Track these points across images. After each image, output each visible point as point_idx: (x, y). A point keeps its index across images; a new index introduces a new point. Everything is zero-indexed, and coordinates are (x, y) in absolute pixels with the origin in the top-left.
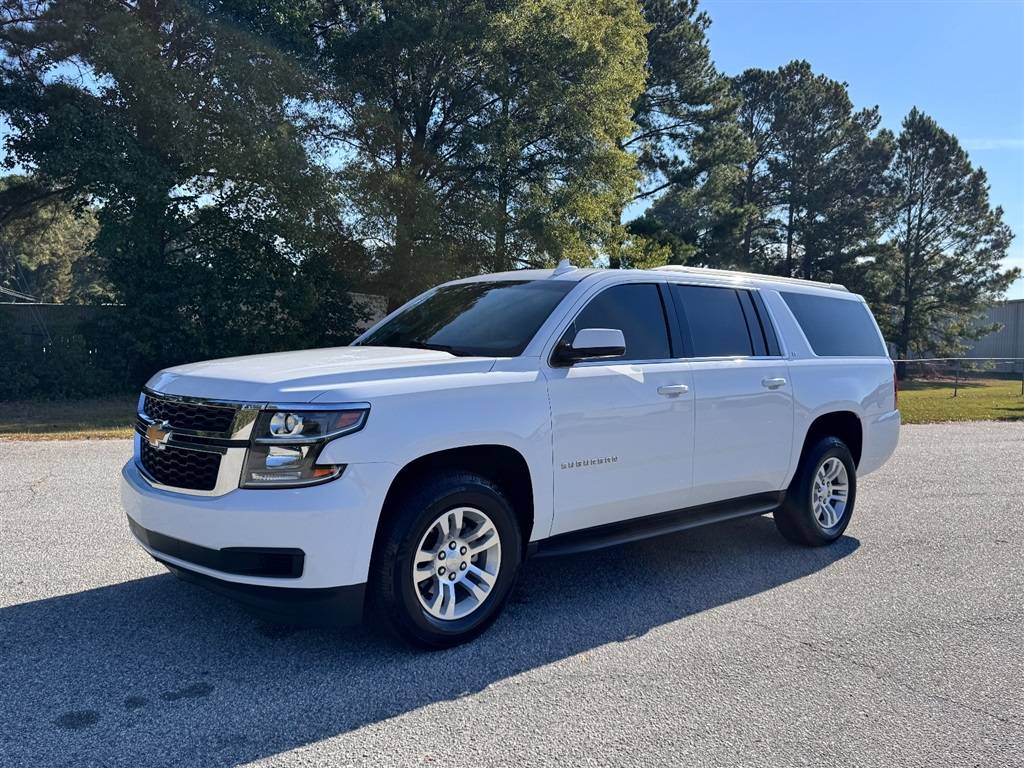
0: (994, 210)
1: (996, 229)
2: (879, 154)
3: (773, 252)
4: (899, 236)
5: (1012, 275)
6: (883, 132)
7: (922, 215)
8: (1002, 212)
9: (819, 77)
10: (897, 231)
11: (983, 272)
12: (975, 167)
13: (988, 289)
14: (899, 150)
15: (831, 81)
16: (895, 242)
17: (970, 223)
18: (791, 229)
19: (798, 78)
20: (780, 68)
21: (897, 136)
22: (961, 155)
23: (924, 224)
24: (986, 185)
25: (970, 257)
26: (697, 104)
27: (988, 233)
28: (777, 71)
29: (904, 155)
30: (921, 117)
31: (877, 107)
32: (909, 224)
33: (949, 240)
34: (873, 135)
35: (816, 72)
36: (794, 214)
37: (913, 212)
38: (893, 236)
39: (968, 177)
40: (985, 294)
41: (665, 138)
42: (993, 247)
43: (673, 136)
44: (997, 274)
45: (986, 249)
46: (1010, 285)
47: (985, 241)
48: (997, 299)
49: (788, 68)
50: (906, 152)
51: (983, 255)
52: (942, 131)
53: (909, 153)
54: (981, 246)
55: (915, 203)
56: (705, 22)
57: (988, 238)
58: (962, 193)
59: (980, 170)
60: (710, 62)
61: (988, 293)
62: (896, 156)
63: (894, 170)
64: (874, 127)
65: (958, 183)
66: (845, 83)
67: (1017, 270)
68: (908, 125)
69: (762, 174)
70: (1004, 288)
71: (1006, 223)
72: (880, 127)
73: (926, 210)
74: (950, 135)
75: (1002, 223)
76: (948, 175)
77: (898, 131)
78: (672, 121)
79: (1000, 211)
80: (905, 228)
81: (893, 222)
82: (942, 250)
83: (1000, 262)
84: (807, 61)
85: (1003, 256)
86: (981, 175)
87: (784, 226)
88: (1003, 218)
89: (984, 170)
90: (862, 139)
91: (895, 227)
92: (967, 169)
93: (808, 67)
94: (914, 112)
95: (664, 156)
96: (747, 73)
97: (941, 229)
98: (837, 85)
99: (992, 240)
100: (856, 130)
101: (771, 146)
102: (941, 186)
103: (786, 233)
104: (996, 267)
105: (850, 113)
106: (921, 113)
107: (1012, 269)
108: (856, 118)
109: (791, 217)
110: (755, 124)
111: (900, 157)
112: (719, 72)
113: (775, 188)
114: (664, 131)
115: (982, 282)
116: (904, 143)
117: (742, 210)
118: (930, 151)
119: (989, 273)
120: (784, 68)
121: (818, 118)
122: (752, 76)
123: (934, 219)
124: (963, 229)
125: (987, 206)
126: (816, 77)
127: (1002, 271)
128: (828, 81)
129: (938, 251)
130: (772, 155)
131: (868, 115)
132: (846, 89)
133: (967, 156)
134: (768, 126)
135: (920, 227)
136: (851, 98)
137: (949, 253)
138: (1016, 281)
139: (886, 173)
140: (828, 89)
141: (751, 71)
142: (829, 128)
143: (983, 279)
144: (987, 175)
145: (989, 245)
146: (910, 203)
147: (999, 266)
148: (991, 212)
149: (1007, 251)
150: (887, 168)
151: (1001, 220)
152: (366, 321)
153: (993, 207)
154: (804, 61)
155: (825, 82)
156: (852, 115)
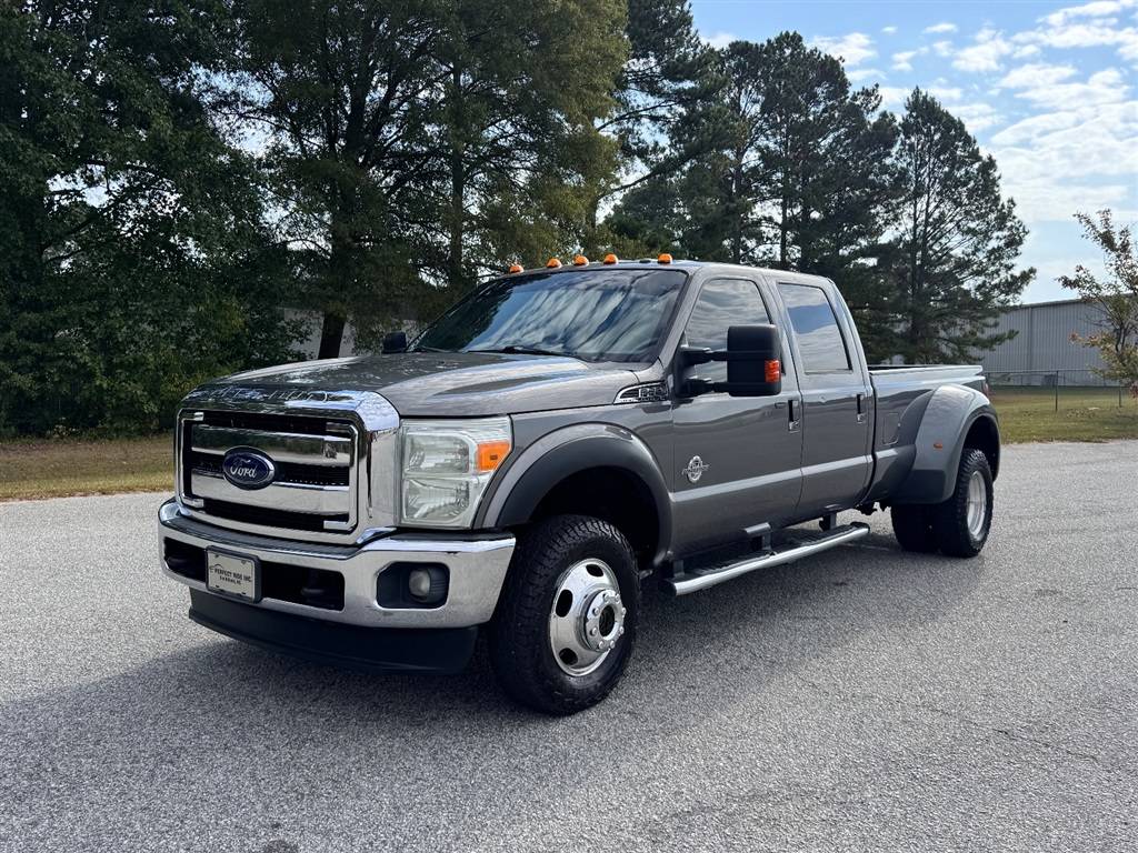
0: (1006, 203)
1: (1009, 224)
2: (884, 133)
3: (765, 254)
4: (904, 235)
5: (1026, 277)
6: (884, 115)
7: (930, 209)
8: (1014, 205)
9: (812, 52)
10: (902, 229)
11: (997, 272)
12: (984, 154)
13: (1002, 292)
14: (902, 136)
15: (826, 56)
16: (899, 240)
17: (981, 217)
18: (784, 227)
19: (788, 51)
20: (769, 41)
21: (899, 119)
22: (968, 141)
23: (931, 220)
24: (996, 174)
25: (981, 256)
26: (681, 80)
27: (1000, 229)
28: (766, 44)
29: (908, 141)
30: (925, 98)
32: (916, 220)
33: (959, 237)
34: (873, 118)
35: (808, 46)
36: (788, 211)
37: (919, 206)
38: (898, 234)
39: (976, 166)
40: (999, 298)
41: (644, 120)
42: (1008, 245)
43: (654, 119)
44: (1012, 276)
45: (999, 248)
46: (1025, 287)
47: (998, 238)
48: (1012, 304)
49: (778, 40)
50: (909, 138)
51: (995, 254)
52: (947, 115)
53: (913, 139)
54: (993, 244)
55: (921, 195)
57: (1000, 234)
58: (972, 183)
59: (990, 158)
60: (693, 30)
61: (1002, 297)
62: (899, 142)
63: (897, 159)
64: (874, 108)
65: (967, 172)
66: (841, 58)
67: (1032, 271)
68: (911, 107)
69: (752, 164)
70: (1017, 290)
71: (1019, 218)
72: (881, 109)
73: (933, 205)
74: (956, 118)
75: (1014, 217)
76: (955, 163)
77: (900, 114)
78: (652, 101)
79: (1012, 204)
80: (911, 225)
81: (897, 218)
82: (952, 249)
83: (1013, 261)
84: (799, 33)
85: (1017, 254)
86: (990, 164)
87: (776, 224)
88: (1015, 212)
89: (994, 158)
90: (863, 123)
91: (900, 224)
92: (975, 156)
93: (800, 39)
94: (917, 93)
95: (643, 142)
96: (733, 45)
97: (950, 225)
98: (834, 62)
99: (1004, 237)
100: (854, 113)
101: (761, 130)
102: (949, 176)
103: (779, 232)
104: (1009, 268)
105: (848, 92)
106: (924, 94)
107: (1026, 270)
108: (855, 98)
109: (784, 213)
110: (743, 105)
111: (903, 143)
112: (704, 43)
113: (766, 180)
114: (644, 113)
115: (996, 285)
116: (908, 128)
118: (936, 137)
119: (1003, 274)
120: (773, 40)
121: (813, 98)
122: (739, 49)
123: (942, 214)
124: (972, 225)
125: (998, 198)
126: (808, 51)
127: (1017, 272)
128: (822, 56)
129: (946, 251)
130: (762, 142)
131: (868, 95)
132: (842, 65)
133: (975, 142)
134: (757, 108)
135: (927, 224)
136: (849, 76)
137: (957, 252)
138: (1031, 283)
139: (888, 161)
140: (823, 64)
141: (737, 43)
142: (824, 111)
143: (996, 281)
144: (997, 163)
145: (1002, 243)
146: (917, 194)
147: (1012, 266)
148: (1003, 205)
149: (1020, 249)
150: (889, 155)
151: (1014, 214)
152: (301, 342)
153: (1004, 200)
154: (795, 33)
155: (819, 56)
156: (850, 95)
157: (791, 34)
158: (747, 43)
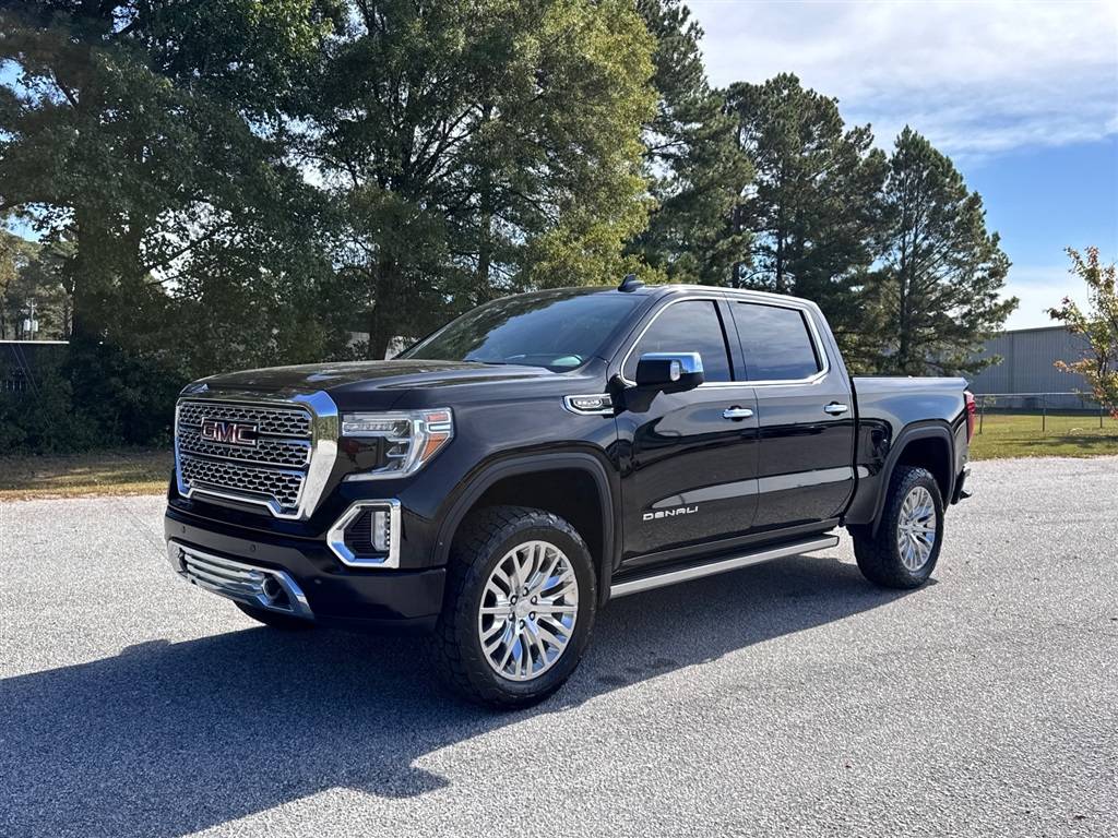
0: (991, 238)
1: (993, 256)
2: (876, 170)
4: (893, 265)
5: (1011, 305)
6: (875, 152)
7: (918, 241)
8: (999, 239)
9: (808, 92)
10: (891, 259)
11: (982, 301)
12: (970, 191)
13: (986, 320)
14: (892, 172)
15: (821, 97)
16: (889, 269)
17: (967, 249)
18: (780, 256)
19: (786, 92)
20: (768, 82)
21: (889, 157)
22: (955, 178)
23: (919, 251)
24: (981, 210)
25: (967, 286)
26: (690, 122)
27: (984, 262)
28: (765, 85)
29: (898, 177)
30: (915, 137)
31: (869, 125)
32: (904, 251)
33: (945, 268)
34: (864, 155)
35: (805, 86)
36: (783, 241)
37: (907, 238)
38: (887, 264)
39: (963, 202)
40: (983, 326)
41: (657, 158)
42: (991, 276)
43: (665, 157)
44: (996, 305)
45: (984, 278)
46: (1008, 316)
47: (982, 269)
48: (995, 331)
49: (775, 81)
50: (900, 174)
51: (980, 284)
52: (936, 153)
53: (902, 174)
54: (978, 275)
55: (910, 229)
56: (697, 33)
57: (985, 265)
58: (958, 218)
59: (976, 194)
60: (703, 76)
61: (986, 324)
62: (890, 178)
63: (887, 193)
64: (866, 146)
65: (954, 207)
66: (835, 99)
67: (1015, 300)
68: (901, 144)
69: (750, 197)
70: (1001, 319)
71: (1003, 250)
72: (872, 147)
73: (921, 237)
74: (945, 157)
75: (999, 250)
76: (944, 198)
77: (890, 151)
79: (996, 238)
80: (899, 256)
81: (886, 249)
82: (939, 278)
83: (998, 291)
84: (796, 75)
85: (1001, 285)
86: (976, 200)
87: (772, 253)
88: (1000, 245)
89: (979, 194)
90: (855, 160)
91: (890, 254)
92: (962, 192)
93: (797, 80)
94: (907, 132)
95: (653, 176)
96: (734, 86)
97: (937, 256)
98: (828, 102)
99: (990, 269)
100: (847, 150)
101: (760, 167)
102: (937, 210)
103: (775, 260)
104: (993, 297)
105: (841, 131)
106: (914, 132)
107: (1009, 299)
108: (848, 137)
109: (779, 242)
110: (742, 142)
111: (893, 179)
112: (712, 88)
113: (764, 213)
114: (655, 151)
115: (980, 313)
116: (898, 164)
117: (741, 238)
118: (925, 174)
119: (987, 303)
120: (771, 81)
121: (808, 137)
122: (740, 90)
123: (930, 245)
124: (960, 256)
125: (984, 232)
126: (804, 91)
127: (1000, 301)
128: (818, 97)
129: (933, 280)
130: (760, 176)
131: (861, 134)
132: (836, 105)
133: (962, 179)
134: (755, 144)
135: (915, 254)
136: (843, 116)
137: (945, 281)
138: (1014, 311)
139: (879, 195)
140: (818, 106)
141: (738, 84)
142: (818, 148)
143: (981, 310)
144: (983, 200)
145: (986, 274)
146: (906, 227)
147: (996, 295)
148: (988, 238)
149: (1004, 280)
150: (880, 190)
151: (998, 247)
153: (989, 234)
154: (792, 75)
155: (815, 97)
156: (844, 134)
157: (788, 75)
158: (747, 85)
